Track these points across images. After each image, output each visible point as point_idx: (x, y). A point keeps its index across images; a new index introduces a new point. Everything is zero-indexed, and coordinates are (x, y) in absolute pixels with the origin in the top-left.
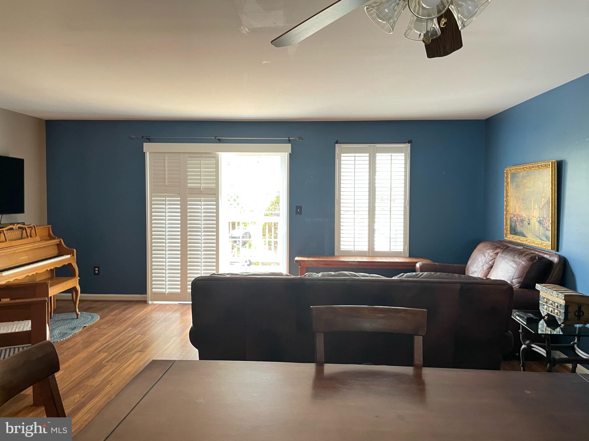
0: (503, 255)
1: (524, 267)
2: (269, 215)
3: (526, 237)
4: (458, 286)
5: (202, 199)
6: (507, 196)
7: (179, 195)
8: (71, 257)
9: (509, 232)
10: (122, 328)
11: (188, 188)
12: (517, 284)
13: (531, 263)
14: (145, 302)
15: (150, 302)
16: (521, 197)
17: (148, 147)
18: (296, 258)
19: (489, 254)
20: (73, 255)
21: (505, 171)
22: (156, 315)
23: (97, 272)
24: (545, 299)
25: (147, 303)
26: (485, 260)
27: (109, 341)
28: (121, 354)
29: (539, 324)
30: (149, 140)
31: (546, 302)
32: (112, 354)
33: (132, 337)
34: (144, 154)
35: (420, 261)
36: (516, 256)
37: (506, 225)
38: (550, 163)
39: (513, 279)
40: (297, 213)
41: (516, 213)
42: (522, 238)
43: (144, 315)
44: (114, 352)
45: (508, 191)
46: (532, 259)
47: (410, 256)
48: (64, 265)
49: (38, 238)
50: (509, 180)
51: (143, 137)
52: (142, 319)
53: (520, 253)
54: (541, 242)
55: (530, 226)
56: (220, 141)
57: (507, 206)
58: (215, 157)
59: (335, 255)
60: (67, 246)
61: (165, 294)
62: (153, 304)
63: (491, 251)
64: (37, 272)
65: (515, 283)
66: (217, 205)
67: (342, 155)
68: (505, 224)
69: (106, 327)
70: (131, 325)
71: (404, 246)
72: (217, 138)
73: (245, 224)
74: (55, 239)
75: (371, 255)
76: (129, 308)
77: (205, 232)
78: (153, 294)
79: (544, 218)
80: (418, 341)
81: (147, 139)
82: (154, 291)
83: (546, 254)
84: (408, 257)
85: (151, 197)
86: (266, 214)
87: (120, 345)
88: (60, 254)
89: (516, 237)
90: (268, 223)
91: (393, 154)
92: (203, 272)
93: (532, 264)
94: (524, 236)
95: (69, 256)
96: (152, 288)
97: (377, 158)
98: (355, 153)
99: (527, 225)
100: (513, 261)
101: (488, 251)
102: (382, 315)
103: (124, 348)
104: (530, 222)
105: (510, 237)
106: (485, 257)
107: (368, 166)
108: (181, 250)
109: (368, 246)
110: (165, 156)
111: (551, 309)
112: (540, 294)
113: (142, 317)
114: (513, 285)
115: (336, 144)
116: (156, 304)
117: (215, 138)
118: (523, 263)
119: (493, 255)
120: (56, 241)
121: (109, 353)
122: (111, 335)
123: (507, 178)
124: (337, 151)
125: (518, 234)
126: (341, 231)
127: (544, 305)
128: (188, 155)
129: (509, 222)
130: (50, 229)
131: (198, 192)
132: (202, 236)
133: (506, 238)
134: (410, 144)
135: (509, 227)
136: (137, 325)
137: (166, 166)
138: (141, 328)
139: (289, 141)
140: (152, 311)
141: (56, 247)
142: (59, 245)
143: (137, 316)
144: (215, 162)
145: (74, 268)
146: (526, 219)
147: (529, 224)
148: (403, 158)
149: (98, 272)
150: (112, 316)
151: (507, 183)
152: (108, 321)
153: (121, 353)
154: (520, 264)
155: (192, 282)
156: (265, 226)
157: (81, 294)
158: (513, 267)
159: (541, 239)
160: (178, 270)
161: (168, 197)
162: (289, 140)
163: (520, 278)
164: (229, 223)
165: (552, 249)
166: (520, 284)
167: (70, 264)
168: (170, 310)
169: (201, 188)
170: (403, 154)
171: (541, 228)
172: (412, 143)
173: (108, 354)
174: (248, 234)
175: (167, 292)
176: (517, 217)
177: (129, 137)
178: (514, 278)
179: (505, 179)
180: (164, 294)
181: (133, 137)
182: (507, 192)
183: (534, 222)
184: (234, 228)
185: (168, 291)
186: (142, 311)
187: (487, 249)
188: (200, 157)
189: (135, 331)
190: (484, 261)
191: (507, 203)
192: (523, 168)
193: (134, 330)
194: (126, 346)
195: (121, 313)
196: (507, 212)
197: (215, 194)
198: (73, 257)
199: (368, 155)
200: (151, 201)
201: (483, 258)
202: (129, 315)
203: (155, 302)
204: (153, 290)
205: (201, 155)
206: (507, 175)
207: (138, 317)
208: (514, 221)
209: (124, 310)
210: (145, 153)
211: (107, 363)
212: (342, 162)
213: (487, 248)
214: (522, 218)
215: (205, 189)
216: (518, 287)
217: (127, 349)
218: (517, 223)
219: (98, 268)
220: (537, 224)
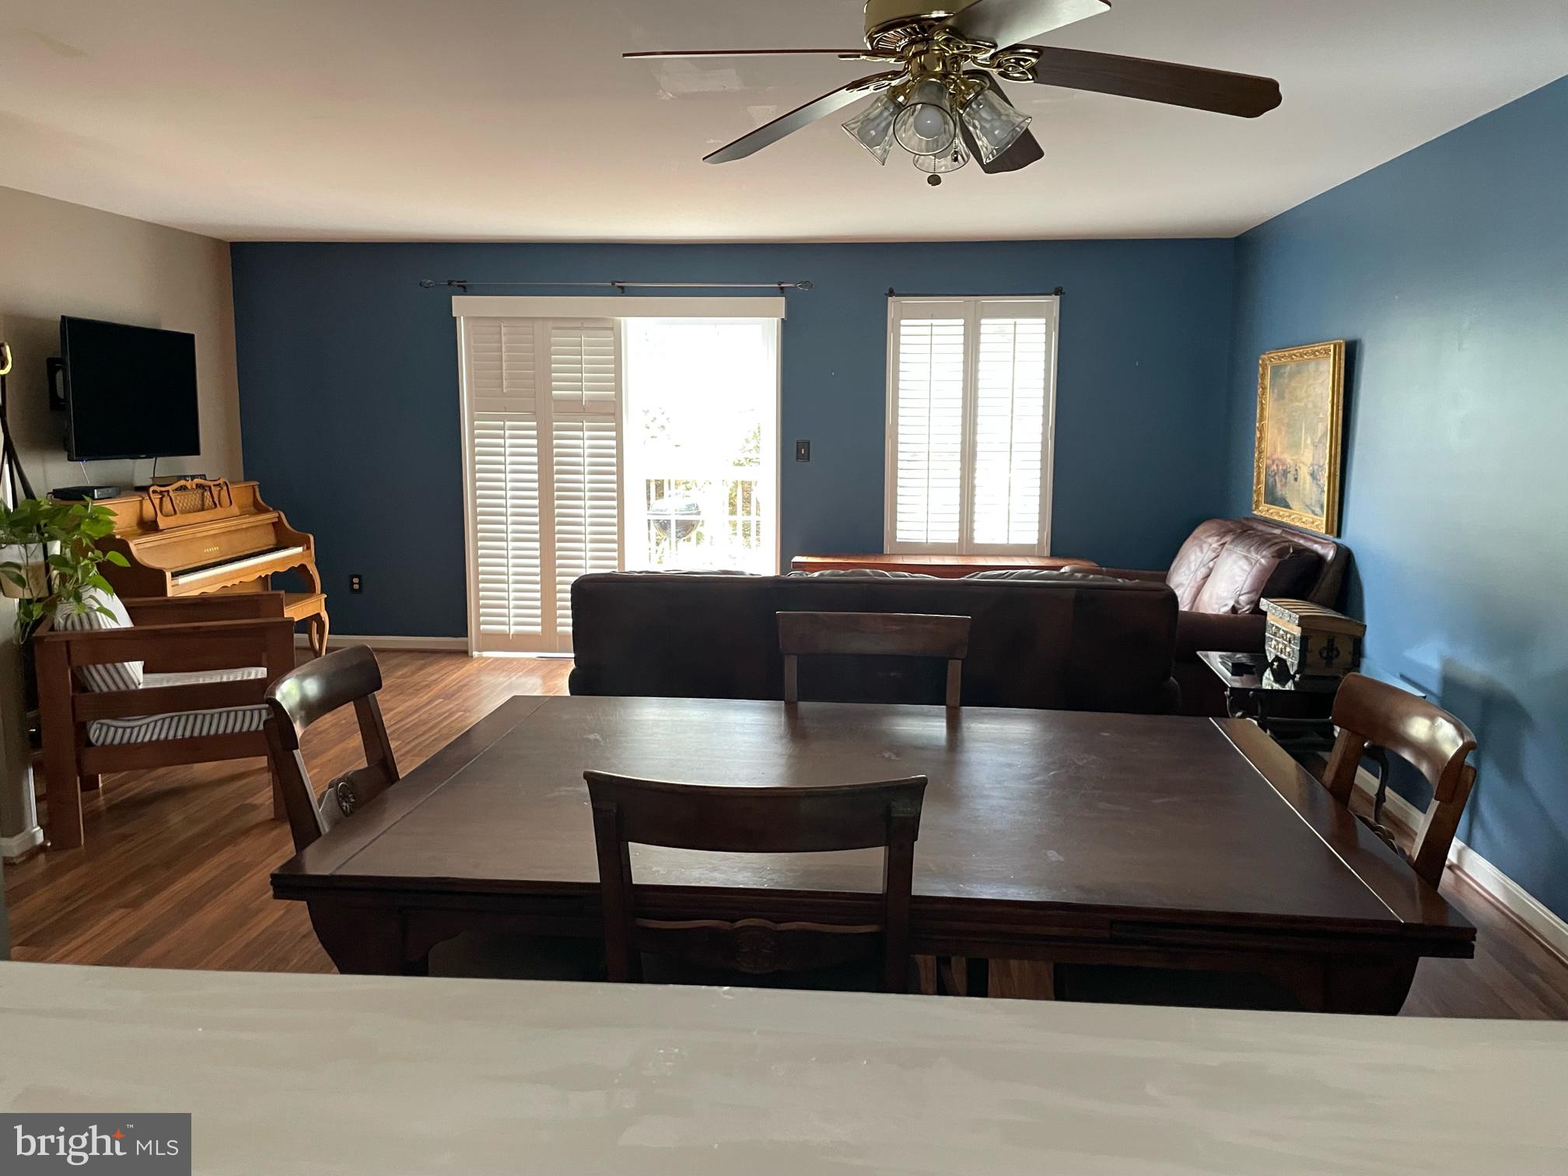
0: (1231, 547)
1: (1264, 570)
2: (745, 463)
3: (1291, 509)
4: (1073, 592)
5: (585, 424)
6: (1262, 418)
7: (534, 415)
8: (303, 550)
9: (1262, 499)
10: (422, 700)
11: (555, 401)
12: (1247, 604)
13: (1278, 561)
14: (465, 653)
15: (476, 654)
16: (1286, 421)
17: (462, 306)
18: (797, 559)
19: (1211, 545)
20: (309, 548)
21: (1260, 362)
22: (488, 679)
23: (356, 587)
24: (1274, 628)
25: (470, 654)
26: (1201, 559)
27: (402, 720)
28: (429, 744)
29: (1264, 678)
30: (464, 290)
31: (1275, 634)
32: (409, 742)
33: (445, 715)
34: (454, 321)
35: (1068, 565)
36: (1252, 548)
37: (1258, 483)
38: (1332, 347)
39: (1240, 595)
40: (799, 457)
41: (1275, 457)
42: (1283, 511)
43: (467, 677)
44: (415, 739)
45: (1264, 406)
46: (1280, 554)
47: (1054, 554)
48: (293, 568)
49: (235, 509)
50: (1268, 382)
51: (452, 282)
52: (461, 684)
53: (1264, 541)
54: (1312, 518)
55: (1297, 484)
56: (623, 292)
57: (1261, 439)
58: (612, 329)
59: (885, 553)
60: (294, 528)
61: (509, 635)
62: (481, 658)
63: (1216, 538)
64: (243, 579)
65: (1244, 604)
66: (619, 439)
67: (903, 322)
68: (1255, 481)
69: (388, 697)
70: (442, 694)
71: (1041, 531)
72: (617, 284)
73: (688, 485)
74: (266, 511)
75: (964, 553)
76: (431, 664)
77: (592, 499)
78: (481, 637)
79: (1320, 467)
80: (955, 668)
81: (459, 286)
82: (484, 630)
83: (1316, 542)
84: (1047, 557)
85: (472, 420)
86: (737, 462)
87: (425, 728)
88: (282, 546)
89: (1274, 509)
90: (743, 483)
91: (1019, 321)
92: (590, 563)
93: (1279, 564)
94: (1287, 506)
95: (300, 550)
96: (479, 624)
97: (983, 329)
98: (932, 318)
99: (1292, 481)
100: (1246, 557)
101: (1210, 540)
102: (898, 628)
103: (433, 733)
104: (1297, 474)
105: (1264, 510)
106: (1202, 551)
107: (961, 348)
108: (540, 540)
109: (960, 534)
110: (500, 327)
111: (1281, 646)
112: (1268, 618)
113: (463, 680)
114: (1239, 606)
115: (889, 298)
116: (489, 658)
117: (613, 284)
118: (1263, 561)
119: (1217, 549)
120: (271, 516)
121: (403, 742)
122: (402, 712)
123: (1263, 376)
124: (891, 315)
125: (1277, 502)
126: (899, 497)
127: (1272, 639)
128: (551, 324)
129: (1263, 477)
130: (257, 490)
131: (576, 410)
132: (586, 509)
133: (1255, 512)
134: (1058, 297)
135: (1262, 486)
136: (453, 695)
137: (504, 350)
138: (461, 700)
139: (782, 291)
140: (480, 670)
141: (271, 528)
142: (277, 525)
143: (450, 679)
144: (612, 339)
145: (311, 575)
146: (1291, 469)
147: (1296, 479)
148: (1043, 328)
149: (360, 587)
150: (399, 678)
151: (1264, 389)
152: (390, 687)
153: (427, 742)
154: (1255, 564)
155: (572, 585)
156: (734, 490)
157: (330, 636)
158: (1243, 570)
159: (1313, 512)
160: (535, 583)
161: (508, 421)
162: (782, 288)
163: (1255, 593)
164: (648, 482)
165: (1327, 532)
166: (1253, 606)
167: (303, 567)
168: (520, 670)
169: (582, 401)
170: (1043, 321)
171: (1315, 489)
172: (1064, 293)
173: (401, 744)
174: (694, 508)
175: (511, 633)
176: (1277, 466)
177: (420, 284)
178: (1242, 592)
179: (1260, 380)
180: (505, 635)
181: (429, 284)
182: (1262, 410)
183: (1304, 472)
184: (660, 495)
185: (514, 629)
186: (459, 670)
187: (1210, 536)
188: (578, 328)
189: (451, 706)
190: (1199, 560)
191: (1261, 434)
192: (1290, 356)
193: (448, 704)
194: (436, 731)
195: (414, 673)
196: (1260, 453)
197: (614, 414)
198: (308, 551)
199: (961, 322)
200: (472, 428)
201: (1199, 554)
202: (435, 676)
203: (486, 654)
204: (482, 627)
205: (582, 323)
206: (1263, 369)
207: (454, 680)
208: (1273, 473)
209: (421, 669)
210: (455, 318)
211: (402, 758)
212: (903, 339)
213: (1209, 534)
214: (1285, 467)
215: (592, 401)
216: (1247, 612)
217: (438, 735)
218: (1277, 478)
219: (359, 577)
220: (1309, 479)
